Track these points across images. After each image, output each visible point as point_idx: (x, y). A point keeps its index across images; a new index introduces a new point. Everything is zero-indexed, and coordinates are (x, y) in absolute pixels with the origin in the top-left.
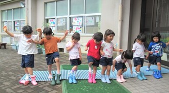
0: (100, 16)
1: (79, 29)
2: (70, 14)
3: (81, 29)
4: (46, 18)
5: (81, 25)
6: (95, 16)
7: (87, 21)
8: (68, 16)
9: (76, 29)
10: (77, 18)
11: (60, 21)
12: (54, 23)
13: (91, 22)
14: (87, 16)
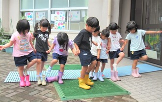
0: (86, 10)
1: (62, 24)
2: (52, 7)
3: (64, 25)
4: (22, 11)
5: (64, 20)
6: (81, 10)
7: (71, 16)
8: (49, 9)
9: (59, 25)
10: (60, 12)
11: (39, 15)
12: (31, 17)
13: (76, 17)
14: (72, 10)
